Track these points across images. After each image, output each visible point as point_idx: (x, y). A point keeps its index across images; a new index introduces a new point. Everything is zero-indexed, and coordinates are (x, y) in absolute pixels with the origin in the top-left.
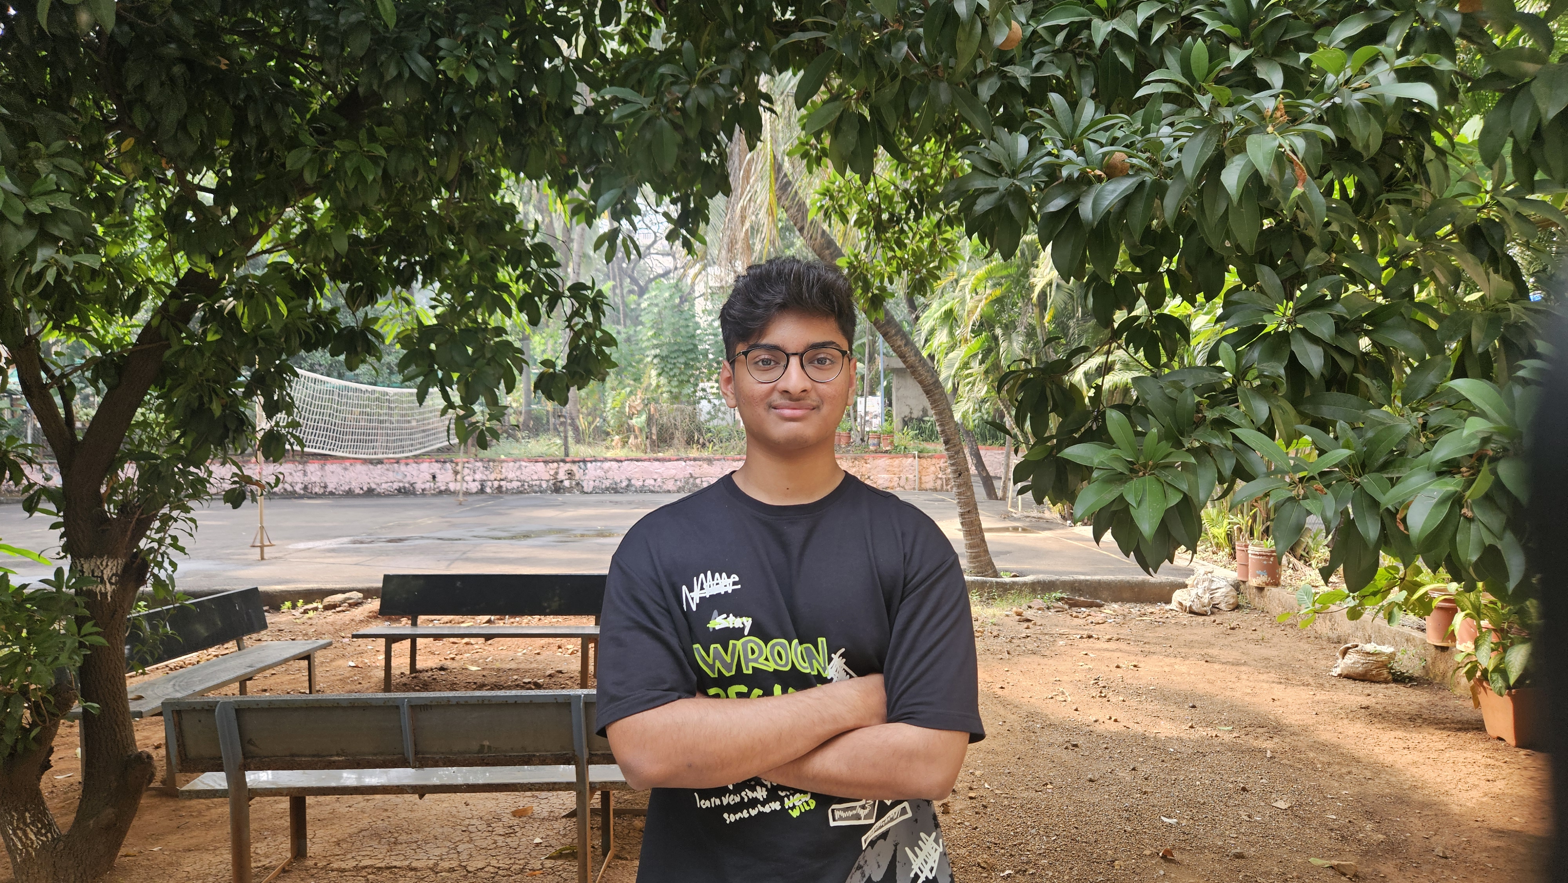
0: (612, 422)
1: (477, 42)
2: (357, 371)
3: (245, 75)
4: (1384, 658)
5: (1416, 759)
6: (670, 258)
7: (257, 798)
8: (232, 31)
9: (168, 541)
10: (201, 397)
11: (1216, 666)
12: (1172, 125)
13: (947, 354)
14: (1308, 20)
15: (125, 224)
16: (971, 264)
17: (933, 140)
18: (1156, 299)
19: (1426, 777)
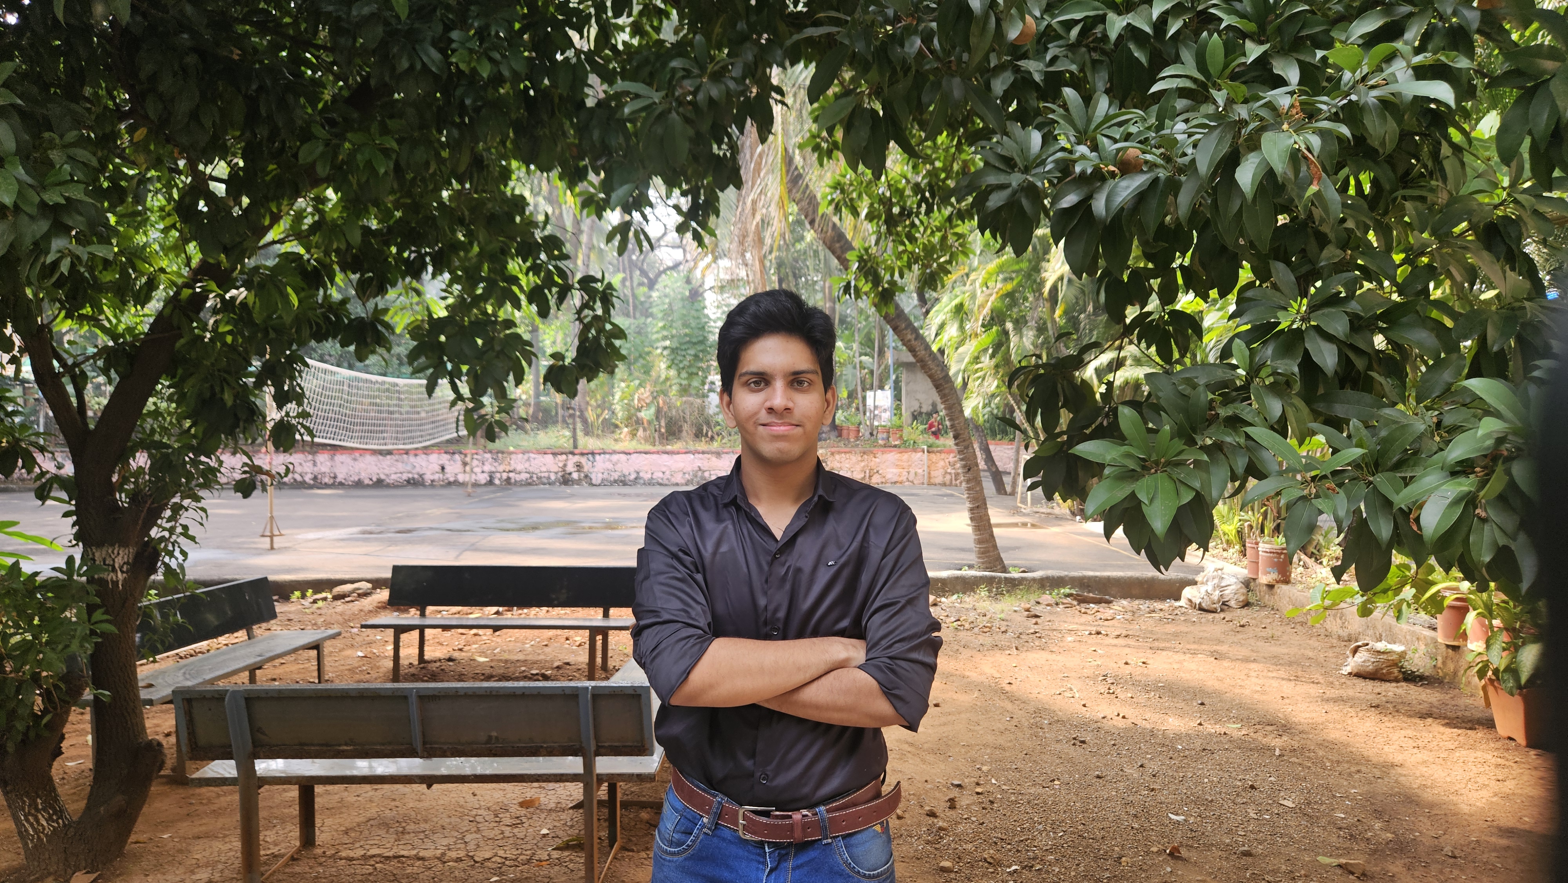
0: (620, 415)
1: (489, 35)
2: (367, 362)
3: (257, 66)
4: (1395, 657)
5: (1426, 758)
6: (681, 250)
7: (267, 787)
8: (244, 21)
9: (179, 530)
10: (212, 387)
11: (1226, 663)
12: (1186, 121)
13: (957, 348)
14: (1324, 15)
15: (139, 213)
16: (982, 258)
17: (945, 133)
18: (1168, 295)
19: (1436, 776)
